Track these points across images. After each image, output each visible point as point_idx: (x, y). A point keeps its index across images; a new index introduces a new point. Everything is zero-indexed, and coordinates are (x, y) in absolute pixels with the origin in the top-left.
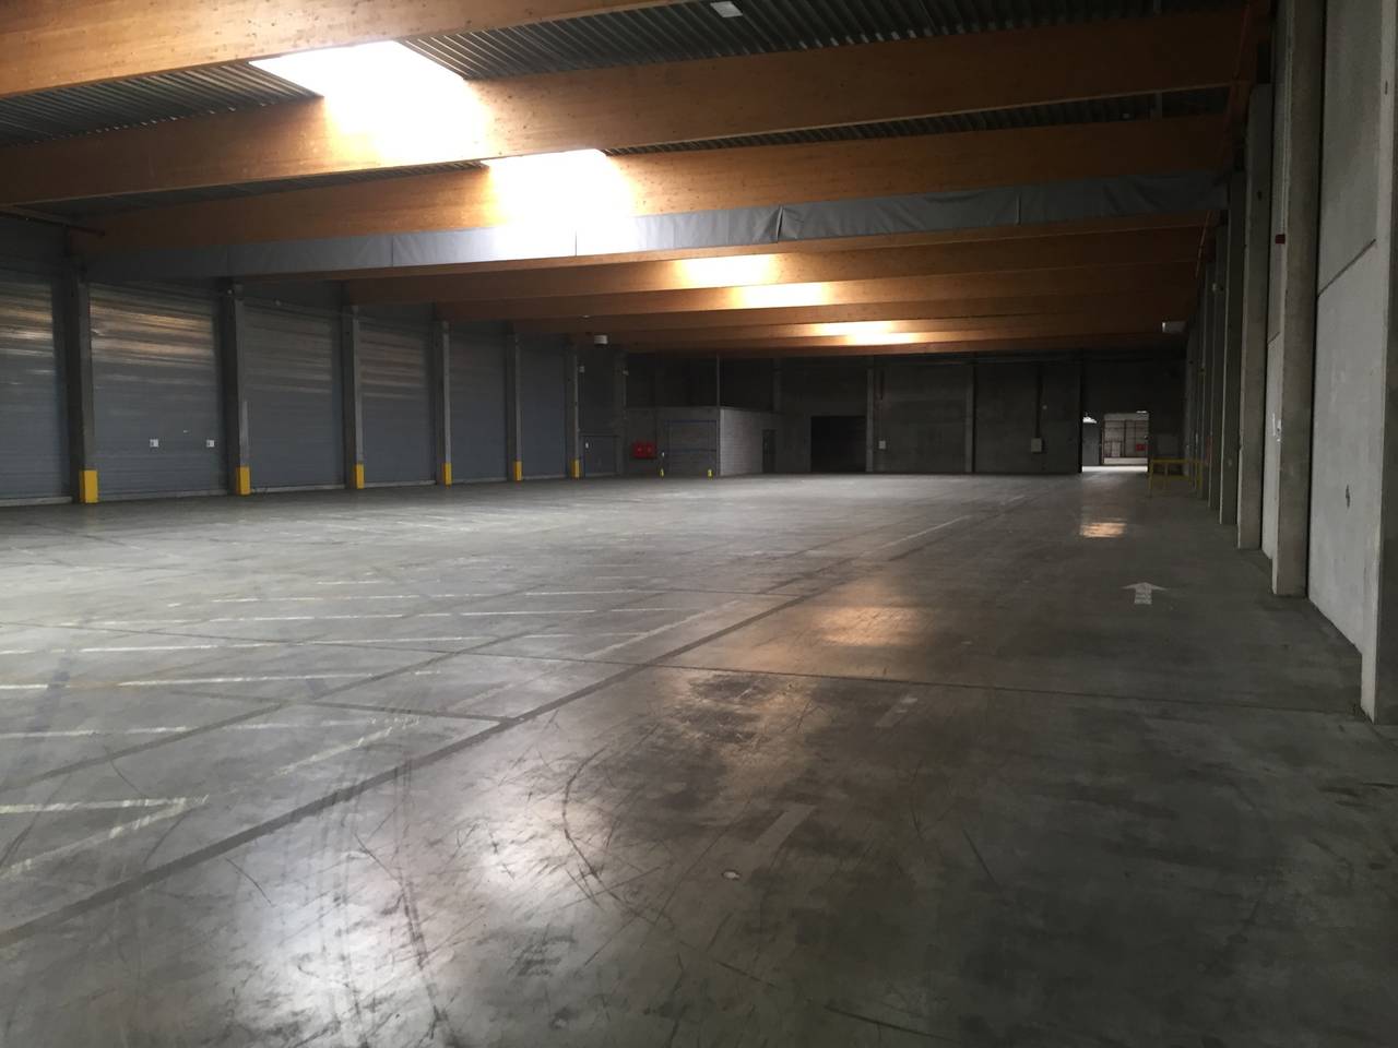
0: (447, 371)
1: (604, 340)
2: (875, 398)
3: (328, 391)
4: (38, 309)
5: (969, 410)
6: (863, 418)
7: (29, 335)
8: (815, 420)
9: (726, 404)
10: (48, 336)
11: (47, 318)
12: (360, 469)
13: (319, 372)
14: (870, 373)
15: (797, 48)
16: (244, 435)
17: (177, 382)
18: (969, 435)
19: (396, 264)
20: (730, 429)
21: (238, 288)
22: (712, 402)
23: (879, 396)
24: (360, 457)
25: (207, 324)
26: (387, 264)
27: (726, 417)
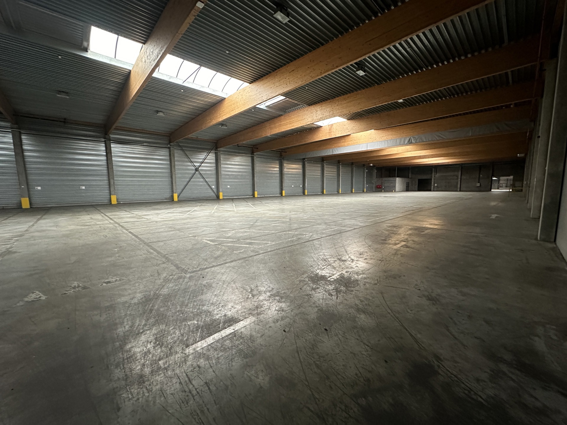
0: (341, 172)
1: (372, 165)
2: (434, 175)
3: (320, 177)
4: (277, 165)
5: (460, 177)
6: (431, 179)
7: (275, 169)
8: (419, 180)
9: (398, 177)
10: (278, 169)
11: (278, 166)
12: (325, 190)
13: (318, 173)
14: (433, 169)
15: (416, 105)
16: (306, 184)
17: (297, 176)
18: (459, 182)
19: (333, 154)
20: (399, 182)
21: (306, 159)
22: (394, 176)
23: (435, 174)
24: (325, 188)
25: (301, 166)
26: (331, 154)
27: (398, 179)
